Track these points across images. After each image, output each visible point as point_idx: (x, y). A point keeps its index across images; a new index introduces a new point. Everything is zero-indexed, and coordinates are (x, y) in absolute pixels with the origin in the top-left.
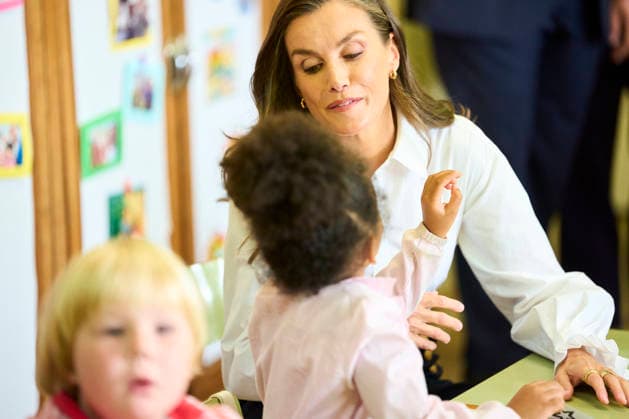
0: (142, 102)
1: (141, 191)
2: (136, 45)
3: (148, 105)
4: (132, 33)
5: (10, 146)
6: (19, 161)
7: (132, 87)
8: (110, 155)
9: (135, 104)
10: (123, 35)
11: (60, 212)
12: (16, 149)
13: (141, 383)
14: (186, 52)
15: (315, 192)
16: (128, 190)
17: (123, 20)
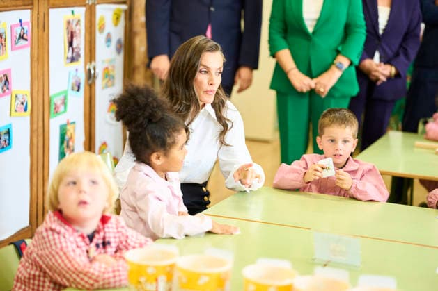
0: (76, 88)
1: (74, 123)
2: (75, 65)
3: (78, 90)
4: (73, 60)
5: (22, 103)
6: (26, 110)
8: (62, 108)
9: (73, 89)
10: (70, 60)
11: (41, 130)
12: (25, 104)
13: (83, 203)
16: (68, 123)
17: (70, 55)
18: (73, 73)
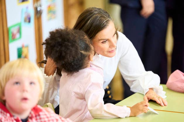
0: (28, 21)
1: (27, 47)
3: (29, 22)
7: (24, 16)
8: (18, 36)
9: (25, 21)
10: (21, 1)
13: (25, 99)
14: (41, 6)
15: (68, 52)
16: (23, 46)
18: (25, 10)
